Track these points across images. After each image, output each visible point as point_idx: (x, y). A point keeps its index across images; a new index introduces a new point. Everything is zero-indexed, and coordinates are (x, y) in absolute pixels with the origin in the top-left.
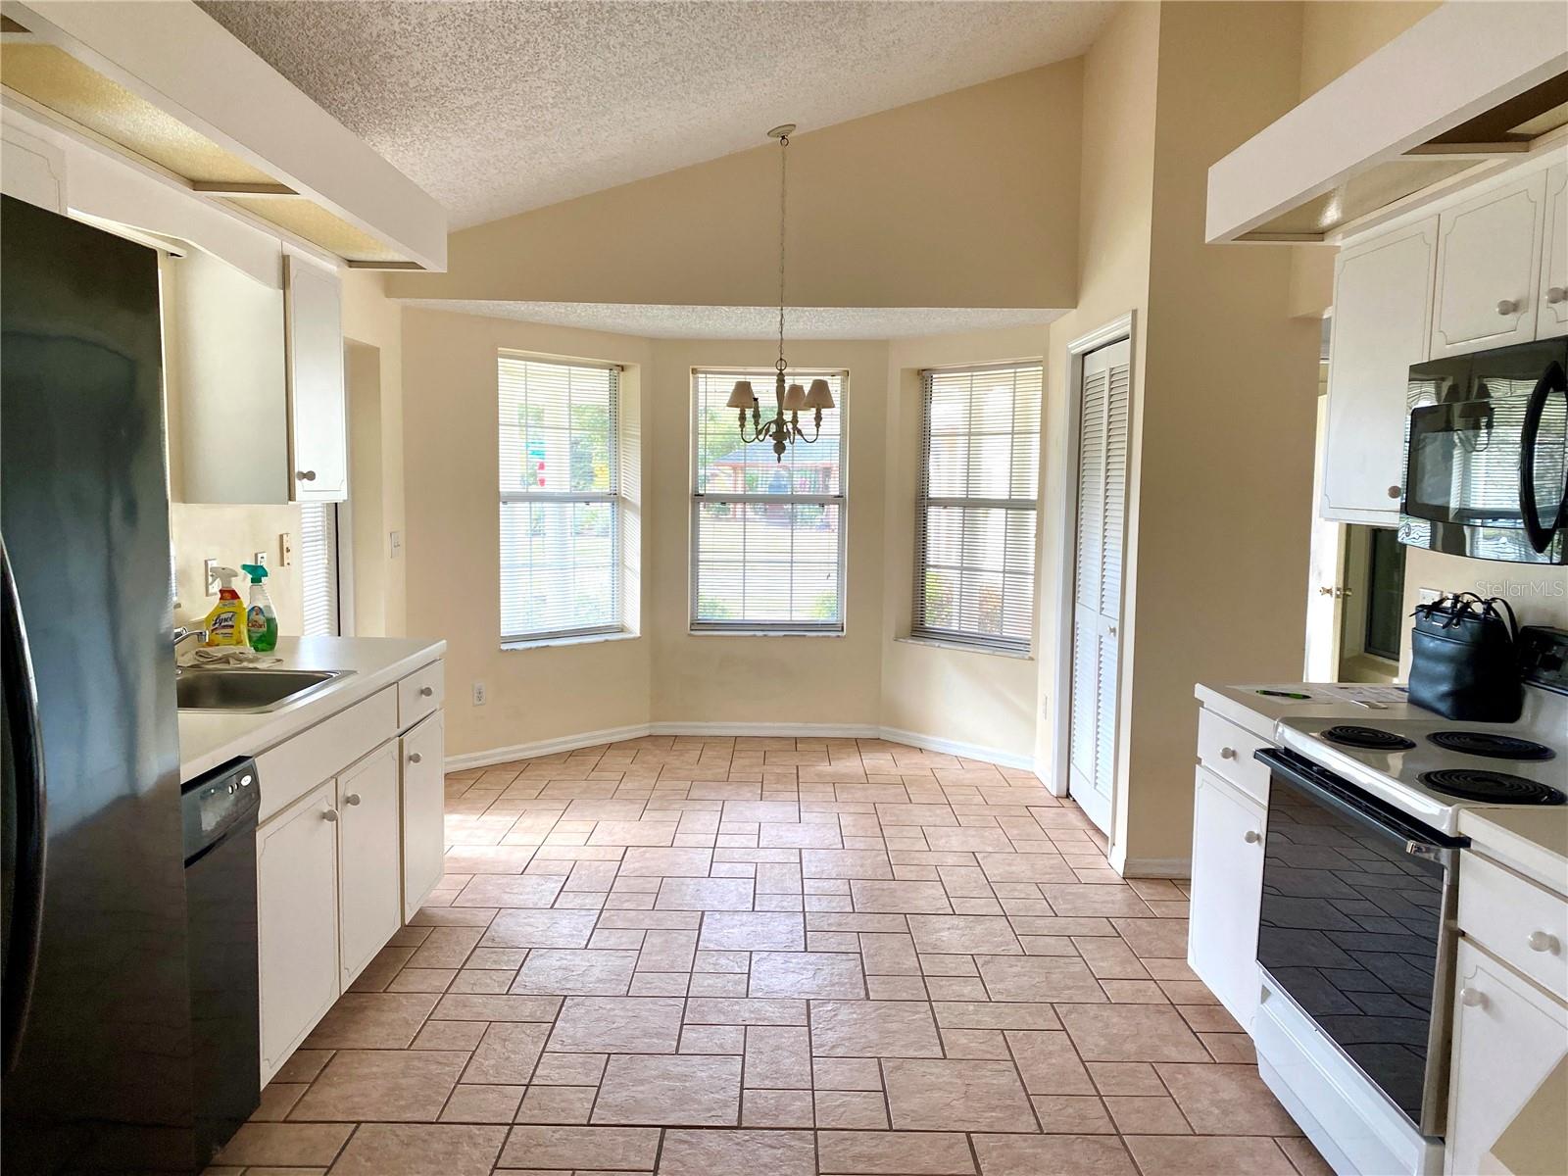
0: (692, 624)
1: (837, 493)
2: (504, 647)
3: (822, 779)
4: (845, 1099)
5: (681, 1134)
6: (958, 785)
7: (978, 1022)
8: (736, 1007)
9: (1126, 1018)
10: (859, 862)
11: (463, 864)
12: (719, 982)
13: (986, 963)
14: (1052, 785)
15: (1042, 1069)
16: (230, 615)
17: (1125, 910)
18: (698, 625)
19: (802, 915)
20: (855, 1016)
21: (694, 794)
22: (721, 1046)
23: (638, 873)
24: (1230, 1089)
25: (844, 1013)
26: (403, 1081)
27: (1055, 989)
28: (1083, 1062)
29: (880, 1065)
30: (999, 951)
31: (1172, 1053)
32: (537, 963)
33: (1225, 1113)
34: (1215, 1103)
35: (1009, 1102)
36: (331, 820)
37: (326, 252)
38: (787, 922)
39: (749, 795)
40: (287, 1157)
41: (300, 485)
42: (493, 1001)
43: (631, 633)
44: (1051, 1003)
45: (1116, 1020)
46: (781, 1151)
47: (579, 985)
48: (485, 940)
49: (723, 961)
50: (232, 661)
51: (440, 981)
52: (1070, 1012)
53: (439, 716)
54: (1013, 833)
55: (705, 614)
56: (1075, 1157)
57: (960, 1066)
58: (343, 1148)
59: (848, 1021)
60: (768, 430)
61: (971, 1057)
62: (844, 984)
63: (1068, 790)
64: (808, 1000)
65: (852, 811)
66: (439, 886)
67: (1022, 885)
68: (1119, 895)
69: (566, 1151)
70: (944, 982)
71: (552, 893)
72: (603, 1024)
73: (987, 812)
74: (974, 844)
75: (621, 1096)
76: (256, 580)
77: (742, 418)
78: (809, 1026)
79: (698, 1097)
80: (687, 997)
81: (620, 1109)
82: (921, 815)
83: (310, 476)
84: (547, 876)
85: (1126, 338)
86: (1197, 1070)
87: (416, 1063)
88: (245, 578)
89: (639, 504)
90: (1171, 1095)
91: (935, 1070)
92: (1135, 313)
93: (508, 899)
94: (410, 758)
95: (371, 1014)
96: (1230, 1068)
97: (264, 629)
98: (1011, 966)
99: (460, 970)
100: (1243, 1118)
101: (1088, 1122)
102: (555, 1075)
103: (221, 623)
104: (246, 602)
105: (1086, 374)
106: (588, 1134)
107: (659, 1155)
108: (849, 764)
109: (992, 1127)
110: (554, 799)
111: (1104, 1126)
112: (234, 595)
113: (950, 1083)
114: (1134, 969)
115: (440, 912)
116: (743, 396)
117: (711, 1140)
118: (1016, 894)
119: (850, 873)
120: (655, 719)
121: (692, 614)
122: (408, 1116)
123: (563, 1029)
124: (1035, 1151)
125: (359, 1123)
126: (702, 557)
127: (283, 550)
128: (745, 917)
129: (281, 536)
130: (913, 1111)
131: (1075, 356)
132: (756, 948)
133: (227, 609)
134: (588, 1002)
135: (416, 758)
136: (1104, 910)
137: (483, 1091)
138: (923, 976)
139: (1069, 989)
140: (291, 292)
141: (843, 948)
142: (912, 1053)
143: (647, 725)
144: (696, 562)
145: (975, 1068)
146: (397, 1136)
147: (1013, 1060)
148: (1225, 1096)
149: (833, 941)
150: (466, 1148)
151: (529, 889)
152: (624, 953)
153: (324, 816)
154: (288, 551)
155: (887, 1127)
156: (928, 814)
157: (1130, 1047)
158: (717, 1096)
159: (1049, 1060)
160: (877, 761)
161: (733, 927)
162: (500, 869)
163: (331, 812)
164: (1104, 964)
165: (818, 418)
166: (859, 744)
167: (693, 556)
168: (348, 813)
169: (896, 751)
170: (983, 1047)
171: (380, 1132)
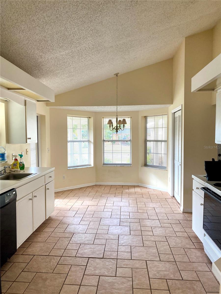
0: (103, 164)
1: (130, 139)
2: (68, 169)
3: (126, 193)
4: (123, 253)
5: (92, 259)
6: (153, 194)
7: (151, 239)
8: (105, 236)
9: (180, 239)
10: (132, 209)
11: (59, 209)
12: (103, 231)
13: (154, 228)
14: (171, 195)
15: (162, 249)
16: (16, 163)
17: (182, 219)
18: (104, 164)
19: (120, 219)
20: (127, 238)
21: (102, 196)
22: (101, 243)
23: (90, 211)
24: (199, 254)
25: (125, 237)
26: (43, 248)
27: (167, 233)
28: (170, 248)
29: (131, 247)
30: (156, 226)
31: (188, 246)
32: (70, 227)
33: (197, 258)
34: (195, 256)
35: (155, 255)
36: (31, 200)
37: (33, 99)
38: (117, 220)
39: (113, 196)
40: (21, 261)
41: (28, 140)
42: (61, 234)
43: (92, 166)
44: (165, 236)
45: (178, 240)
46: (110, 263)
47: (77, 231)
48: (61, 223)
49: (104, 227)
50: (16, 171)
51: (52, 230)
52: (169, 238)
53: (54, 181)
54: (162, 204)
55: (106, 162)
56: (166, 266)
57: (146, 248)
58: (31, 260)
59: (126, 239)
60: (114, 128)
61: (148, 246)
62: (126, 232)
63: (174, 195)
64: (119, 235)
65: (132, 199)
66: (54, 212)
67: (163, 214)
68: (182, 216)
69: (71, 262)
70: (145, 232)
71: (74, 214)
72: (80, 238)
73: (158, 200)
74: (154, 206)
75: (82, 252)
76: (21, 157)
77: (110, 126)
78: (118, 239)
79: (96, 252)
80: (96, 234)
81: (82, 254)
82: (145, 200)
83: (30, 139)
84: (74, 211)
85: (181, 110)
86: (192, 250)
87: (46, 245)
88: (19, 157)
89: (93, 142)
90: (187, 254)
91: (141, 248)
92: (182, 105)
93: (66, 215)
94: (47, 189)
95: (39, 235)
96: (199, 250)
97: (22, 166)
98: (158, 229)
99: (56, 228)
100: (201, 259)
101: (170, 259)
102: (70, 247)
103: (14, 165)
104: (19, 161)
105: (175, 117)
106: (75, 258)
107: (87, 263)
108: (132, 190)
109: (151, 259)
110: (77, 197)
111: (173, 260)
112: (17, 160)
113: (144, 251)
114: (183, 230)
115: (53, 217)
116: (110, 122)
117: (98, 260)
118: (161, 215)
119: (130, 211)
120: (96, 182)
121: (103, 162)
122: (43, 254)
123: (73, 239)
124: (159, 264)
125: (34, 255)
126: (105, 151)
127: (27, 152)
128: (109, 219)
129: (26, 149)
130: (136, 256)
131: (173, 113)
132: (111, 225)
133: (16, 162)
134: (78, 234)
135: (48, 189)
136: (178, 218)
137: (57, 250)
138: (141, 231)
139: (169, 233)
140: (26, 107)
141: (127, 225)
142: (137, 245)
143: (95, 183)
144: (104, 153)
145: (149, 248)
146: (41, 258)
147: (157, 247)
148: (198, 255)
149: (125, 224)
150: (53, 260)
151: (70, 213)
152: (86, 225)
153: (30, 199)
154: (28, 152)
155: (131, 259)
156: (146, 200)
157: (180, 245)
158: (100, 252)
159: (164, 247)
160: (138, 190)
161: (107, 221)
162: (65, 209)
163: (31, 198)
164: (177, 229)
165: (124, 126)
166: (134, 187)
167: (103, 151)
168: (35, 199)
169: (142, 188)
170: (151, 244)
171: (38, 257)
